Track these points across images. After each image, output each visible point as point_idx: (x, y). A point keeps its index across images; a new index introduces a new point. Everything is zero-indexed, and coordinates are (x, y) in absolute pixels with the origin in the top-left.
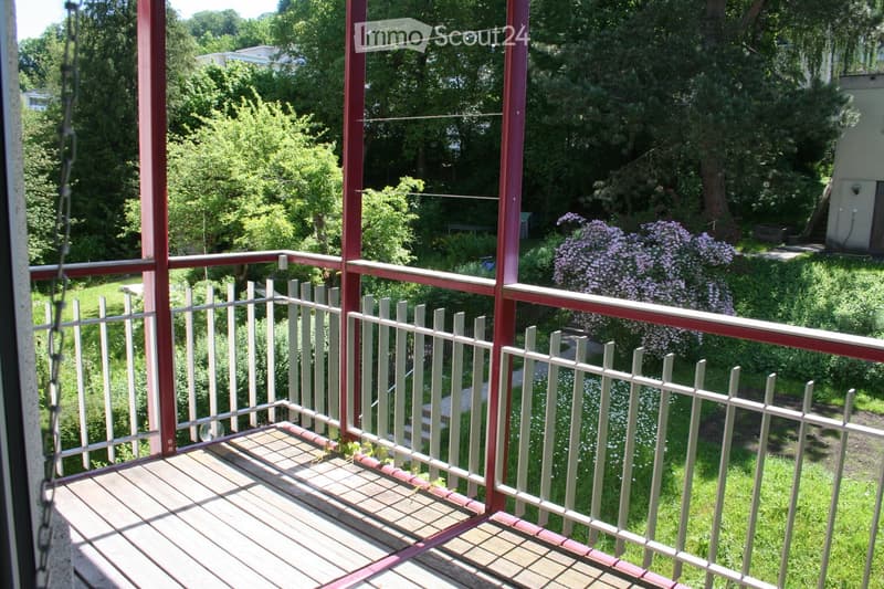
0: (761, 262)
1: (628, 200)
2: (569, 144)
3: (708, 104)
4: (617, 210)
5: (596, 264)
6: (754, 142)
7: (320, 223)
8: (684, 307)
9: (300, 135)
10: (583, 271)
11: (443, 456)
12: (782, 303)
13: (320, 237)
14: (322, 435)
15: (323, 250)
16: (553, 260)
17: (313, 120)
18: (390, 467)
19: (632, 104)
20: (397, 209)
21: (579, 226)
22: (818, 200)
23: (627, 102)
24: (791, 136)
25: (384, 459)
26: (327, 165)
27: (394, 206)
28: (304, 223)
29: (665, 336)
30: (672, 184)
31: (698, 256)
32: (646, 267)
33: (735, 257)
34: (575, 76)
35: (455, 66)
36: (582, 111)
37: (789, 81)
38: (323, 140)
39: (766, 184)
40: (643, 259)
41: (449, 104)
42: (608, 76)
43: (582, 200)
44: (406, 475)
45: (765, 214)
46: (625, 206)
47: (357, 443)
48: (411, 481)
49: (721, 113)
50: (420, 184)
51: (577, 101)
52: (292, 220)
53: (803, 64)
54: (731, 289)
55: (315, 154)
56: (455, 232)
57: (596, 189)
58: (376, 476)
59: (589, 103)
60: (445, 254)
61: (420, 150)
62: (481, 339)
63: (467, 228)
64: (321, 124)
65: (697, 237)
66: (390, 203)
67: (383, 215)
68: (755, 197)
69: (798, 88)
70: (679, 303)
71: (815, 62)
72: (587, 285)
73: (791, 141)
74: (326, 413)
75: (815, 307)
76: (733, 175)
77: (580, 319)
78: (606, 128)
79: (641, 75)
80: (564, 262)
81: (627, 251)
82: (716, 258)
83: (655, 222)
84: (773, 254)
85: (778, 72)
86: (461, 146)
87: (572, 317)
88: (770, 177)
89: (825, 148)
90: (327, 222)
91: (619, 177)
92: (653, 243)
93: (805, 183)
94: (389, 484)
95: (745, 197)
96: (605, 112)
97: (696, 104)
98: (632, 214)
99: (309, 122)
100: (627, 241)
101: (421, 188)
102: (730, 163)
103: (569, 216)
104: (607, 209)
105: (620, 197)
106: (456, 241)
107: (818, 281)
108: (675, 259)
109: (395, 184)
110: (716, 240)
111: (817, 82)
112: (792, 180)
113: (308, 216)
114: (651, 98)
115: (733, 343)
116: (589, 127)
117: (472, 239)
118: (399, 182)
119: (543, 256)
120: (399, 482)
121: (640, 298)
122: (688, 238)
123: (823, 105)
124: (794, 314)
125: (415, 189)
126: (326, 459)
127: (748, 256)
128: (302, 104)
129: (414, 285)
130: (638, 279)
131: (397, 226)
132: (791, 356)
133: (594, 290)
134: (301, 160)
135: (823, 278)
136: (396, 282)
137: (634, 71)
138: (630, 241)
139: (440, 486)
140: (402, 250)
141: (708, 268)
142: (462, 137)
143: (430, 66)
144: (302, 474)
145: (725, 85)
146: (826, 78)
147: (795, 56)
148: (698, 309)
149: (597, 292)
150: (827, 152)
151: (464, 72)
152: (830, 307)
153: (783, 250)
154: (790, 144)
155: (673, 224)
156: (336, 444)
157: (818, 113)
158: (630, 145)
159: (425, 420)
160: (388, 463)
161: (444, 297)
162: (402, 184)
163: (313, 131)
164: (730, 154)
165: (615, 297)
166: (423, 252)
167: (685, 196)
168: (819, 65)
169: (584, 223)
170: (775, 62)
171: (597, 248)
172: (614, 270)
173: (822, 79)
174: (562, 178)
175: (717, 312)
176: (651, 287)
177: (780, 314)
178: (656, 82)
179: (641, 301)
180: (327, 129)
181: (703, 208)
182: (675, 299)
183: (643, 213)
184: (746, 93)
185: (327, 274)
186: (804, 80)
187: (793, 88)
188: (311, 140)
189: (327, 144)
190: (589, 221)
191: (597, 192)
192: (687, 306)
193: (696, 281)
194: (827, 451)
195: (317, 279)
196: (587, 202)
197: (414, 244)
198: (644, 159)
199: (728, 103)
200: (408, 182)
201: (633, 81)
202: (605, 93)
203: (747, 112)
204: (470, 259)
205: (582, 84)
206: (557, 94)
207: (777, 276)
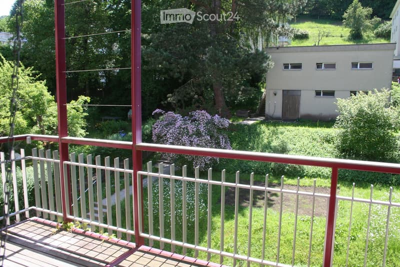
0: (240, 125)
1: (183, 102)
2: (155, 79)
3: (214, 59)
4: (178, 106)
5: (171, 131)
6: (234, 75)
7: (40, 119)
8: (210, 148)
9: (27, 77)
10: (165, 135)
11: (114, 224)
12: (250, 142)
13: (41, 126)
14: (54, 221)
15: (42, 132)
16: (151, 131)
17: (33, 70)
18: (89, 232)
19: (182, 60)
20: (78, 111)
21: (162, 115)
22: (261, 99)
23: (180, 58)
24: (248, 72)
25: (86, 228)
26: (42, 91)
27: (76, 109)
28: (32, 120)
29: (203, 161)
30: (201, 94)
31: (214, 125)
32: (193, 131)
33: (230, 124)
34: (156, 48)
35: (101, 43)
36: (160, 63)
37: (246, 50)
38: (39, 79)
39: (240, 93)
40: (191, 127)
41: (99, 61)
42: (171, 48)
43: (162, 103)
44: (97, 235)
45: (240, 105)
46: (182, 105)
47: (72, 223)
48: (100, 237)
49: (220, 63)
50: (88, 99)
51: (158, 59)
52: (25, 118)
53: (251, 42)
54: (229, 138)
55: (36, 86)
56: (105, 120)
57: (168, 98)
58: (83, 237)
59: (164, 60)
60: (102, 131)
61: (87, 83)
62: (127, 169)
63: (111, 118)
64: (37, 71)
65: (213, 116)
66: (74, 108)
67: (71, 114)
68: (236, 99)
69: (250, 52)
70: (208, 146)
71: (256, 41)
72: (168, 141)
73: (249, 74)
74: (56, 211)
75: (263, 143)
76: (227, 89)
77: (166, 156)
78: (172, 71)
79: (185, 47)
80: (156, 131)
81: (184, 125)
82: (222, 125)
83: (195, 111)
84: (245, 122)
85: (242, 46)
86: (106, 80)
87: (162, 155)
88: (241, 89)
89: (262, 77)
90: (44, 119)
91: (178, 92)
92: (195, 120)
93: (255, 92)
94: (90, 240)
95: (232, 98)
96: (171, 64)
97: (209, 60)
98: (185, 108)
99: (32, 71)
100: (184, 120)
101: (89, 101)
102: (225, 84)
103: (157, 110)
104: (174, 106)
105: (179, 101)
106: (107, 124)
107: (264, 132)
108: (205, 126)
109: (76, 99)
110: (221, 117)
111: (257, 50)
112: (250, 90)
113: (33, 116)
114: (190, 57)
115: (232, 161)
116: (164, 70)
117: (114, 123)
118: (78, 98)
119: (147, 129)
120: (94, 238)
121: (191, 145)
122: (210, 117)
123: (260, 59)
124: (255, 147)
125: (86, 102)
126: (58, 232)
127: (235, 123)
128: (27, 62)
129: (88, 146)
130: (190, 136)
131: (78, 119)
132: (255, 165)
133: (170, 143)
134: (28, 89)
135: (266, 131)
136: (79, 145)
137: (182, 46)
138: (185, 120)
139: (113, 238)
140: (81, 130)
141: (219, 129)
142: (106, 77)
143: (90, 44)
144: (46, 241)
145: (221, 51)
146: (260, 49)
147: (248, 39)
148: (216, 148)
149: (172, 144)
150: (263, 79)
151: (105, 46)
152: (269, 143)
153: (248, 120)
154: (248, 76)
155: (203, 111)
156: (62, 224)
157: (258, 62)
158: (182, 78)
159: (95, 209)
160: (88, 230)
161: (103, 151)
162: (79, 99)
163: (34, 75)
164: (224, 80)
165: (180, 145)
166: (91, 130)
167: (207, 99)
168: (257, 43)
169: (164, 113)
170: (240, 41)
171: (171, 124)
172: (179, 134)
173: (259, 49)
174: (153, 93)
175: (224, 149)
176: (196, 140)
177: (250, 147)
178: (192, 50)
179: (192, 146)
180: (41, 74)
181: (215, 104)
182: (206, 144)
183: (190, 107)
184: (230, 54)
185: (45, 144)
186: (252, 49)
187: (248, 52)
188: (33, 79)
189: (41, 81)
190: (166, 112)
191: (169, 99)
192: (211, 147)
193: (215, 135)
194: (273, 203)
195: (41, 146)
196: (165, 104)
197: (87, 127)
198: (189, 84)
199: (222, 59)
200: (82, 98)
201: (182, 50)
202: (170, 55)
203: (230, 63)
204: (113, 132)
205: (160, 51)
206: (149, 56)
207: (247, 131)
